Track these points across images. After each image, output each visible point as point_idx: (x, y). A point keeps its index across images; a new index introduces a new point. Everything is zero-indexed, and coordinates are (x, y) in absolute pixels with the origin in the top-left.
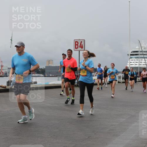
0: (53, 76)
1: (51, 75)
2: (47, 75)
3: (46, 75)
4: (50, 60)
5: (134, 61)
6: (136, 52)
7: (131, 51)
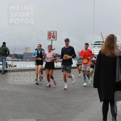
2: (25, 60)
4: (27, 48)
5: (97, 50)
6: (99, 42)
7: (94, 42)
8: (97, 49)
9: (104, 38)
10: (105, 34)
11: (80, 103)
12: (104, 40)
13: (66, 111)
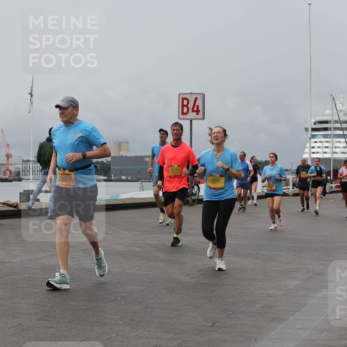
0: (129, 178)
1: (124, 178)
2: (116, 178)
3: (113, 178)
4: (122, 142)
5: (320, 145)
6: (326, 122)
7: (313, 121)
8: (320, 142)
9: (341, 111)
10: (343, 97)
11: (273, 299)
12: (340, 115)
13: (233, 322)
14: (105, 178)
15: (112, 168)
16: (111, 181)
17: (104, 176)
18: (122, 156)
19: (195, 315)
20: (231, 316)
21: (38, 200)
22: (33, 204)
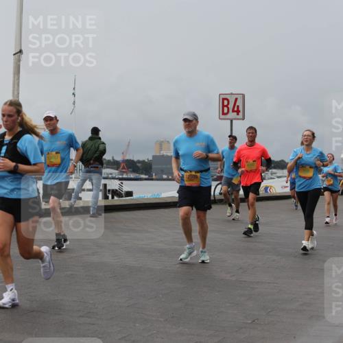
0: (170, 177)
1: (165, 177)
2: (157, 177)
3: (154, 177)
4: (163, 142)
11: (312, 296)
13: (272, 319)
14: (147, 177)
15: (153, 167)
16: (152, 180)
17: (145, 175)
18: (163, 156)
19: (235, 312)
20: (271, 313)
21: (80, 199)
22: (75, 202)
